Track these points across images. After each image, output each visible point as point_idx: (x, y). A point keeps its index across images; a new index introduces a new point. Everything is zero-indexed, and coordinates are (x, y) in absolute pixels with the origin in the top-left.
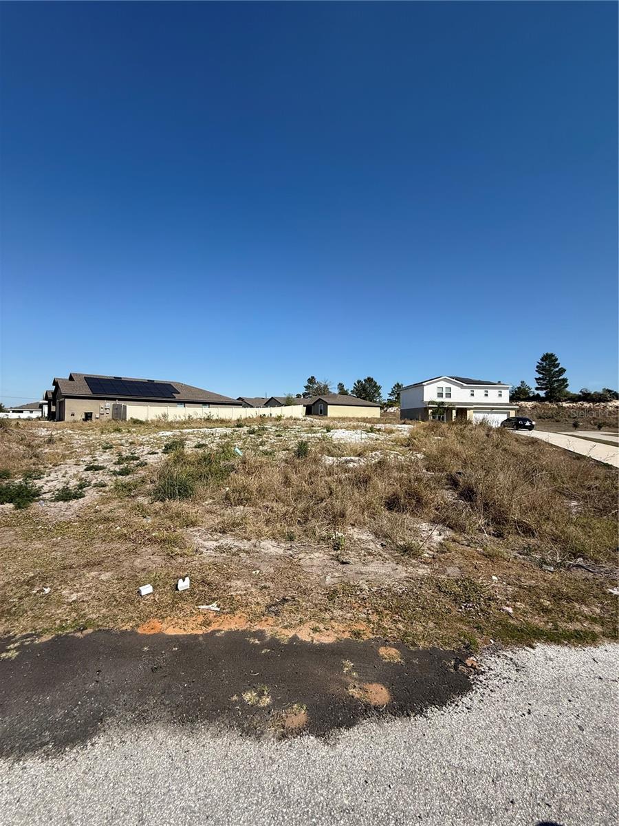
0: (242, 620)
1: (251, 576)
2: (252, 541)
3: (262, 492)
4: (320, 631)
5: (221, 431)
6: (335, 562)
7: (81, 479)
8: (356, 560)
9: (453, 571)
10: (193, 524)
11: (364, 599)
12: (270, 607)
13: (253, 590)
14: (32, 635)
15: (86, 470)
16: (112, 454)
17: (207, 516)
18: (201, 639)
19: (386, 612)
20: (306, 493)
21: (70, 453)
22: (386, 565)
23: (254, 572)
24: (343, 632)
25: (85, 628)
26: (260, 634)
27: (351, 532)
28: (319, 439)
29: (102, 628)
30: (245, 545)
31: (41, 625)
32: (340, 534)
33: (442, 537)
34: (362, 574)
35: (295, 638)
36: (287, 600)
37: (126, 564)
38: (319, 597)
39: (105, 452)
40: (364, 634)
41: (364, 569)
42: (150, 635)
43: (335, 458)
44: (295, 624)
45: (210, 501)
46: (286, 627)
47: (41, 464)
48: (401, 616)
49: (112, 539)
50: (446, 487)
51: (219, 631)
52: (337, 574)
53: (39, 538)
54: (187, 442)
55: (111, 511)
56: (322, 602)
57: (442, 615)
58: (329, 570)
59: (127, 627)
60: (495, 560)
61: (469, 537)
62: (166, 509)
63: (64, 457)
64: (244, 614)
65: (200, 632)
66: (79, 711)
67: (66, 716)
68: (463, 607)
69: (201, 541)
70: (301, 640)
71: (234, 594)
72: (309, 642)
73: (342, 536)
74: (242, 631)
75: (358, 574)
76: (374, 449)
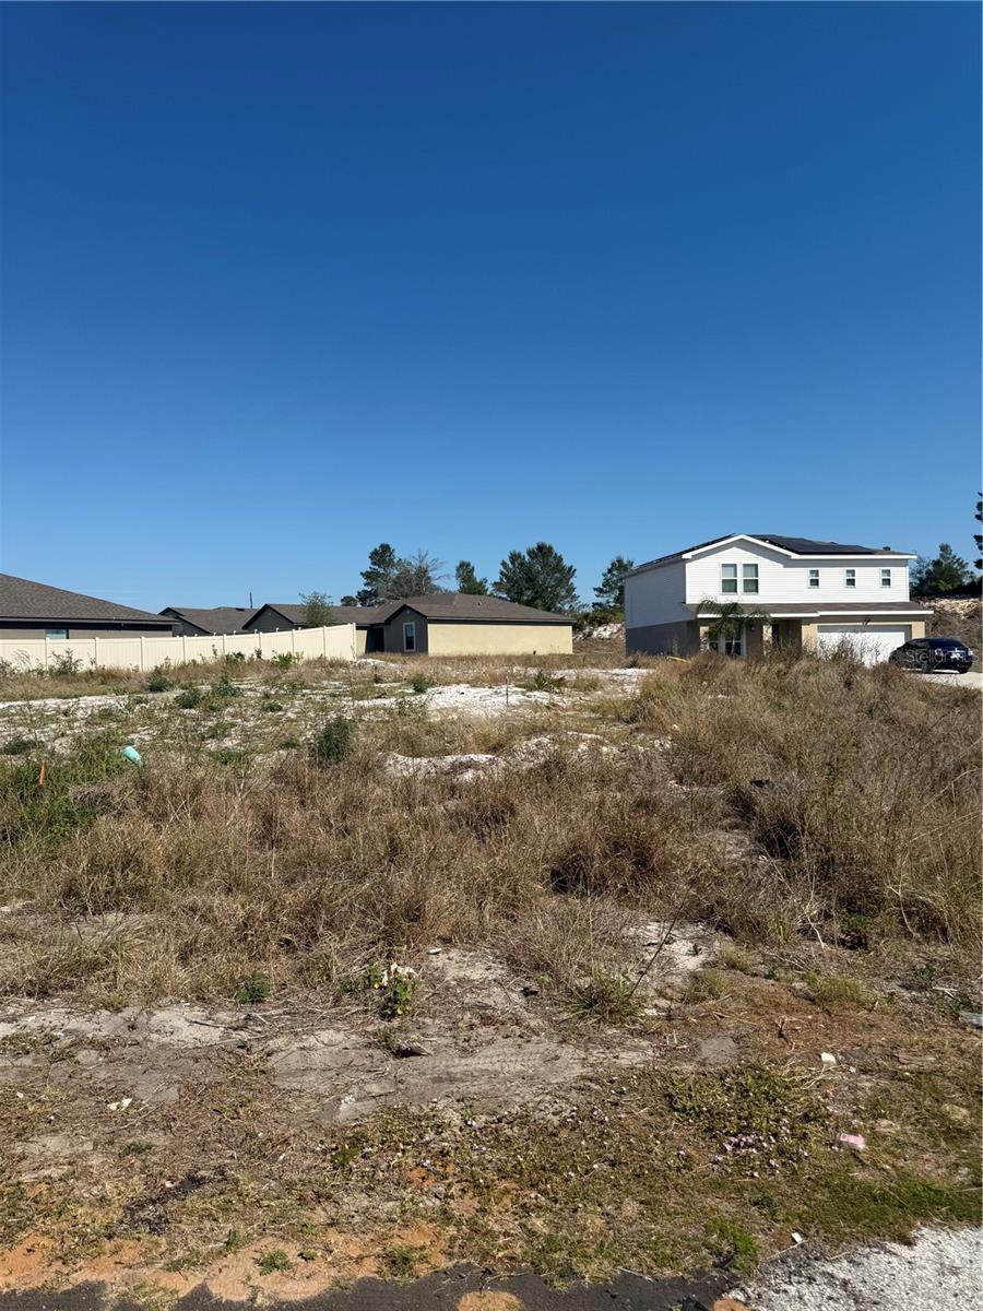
0: (35, 1257)
1: (103, 1117)
2: (127, 1013)
3: (184, 870)
4: (286, 1265)
5: (92, 702)
6: (378, 1053)
8: (443, 1041)
9: (717, 1051)
11: (443, 1153)
12: (141, 1206)
19: (504, 1184)
20: (323, 861)
22: (530, 1047)
23: (113, 1106)
24: (359, 1260)
26: (82, 1298)
28: (389, 711)
30: (104, 1025)
32: (405, 971)
33: (701, 958)
34: (452, 1080)
35: (201, 1294)
36: (199, 1182)
38: (300, 1162)
40: (424, 1259)
41: (460, 1065)
43: (424, 761)
44: (210, 1253)
45: (20, 904)
46: (175, 1267)
48: (544, 1193)
50: (726, 821)
52: (375, 1089)
56: (313, 1175)
57: (665, 1177)
58: (354, 1077)
60: (835, 1009)
61: (773, 953)
64: (45, 1241)
68: (729, 1148)
70: (218, 1303)
71: (26, 1178)
72: (242, 1304)
73: (410, 976)
74: (25, 1294)
75: (439, 1080)
76: (534, 730)
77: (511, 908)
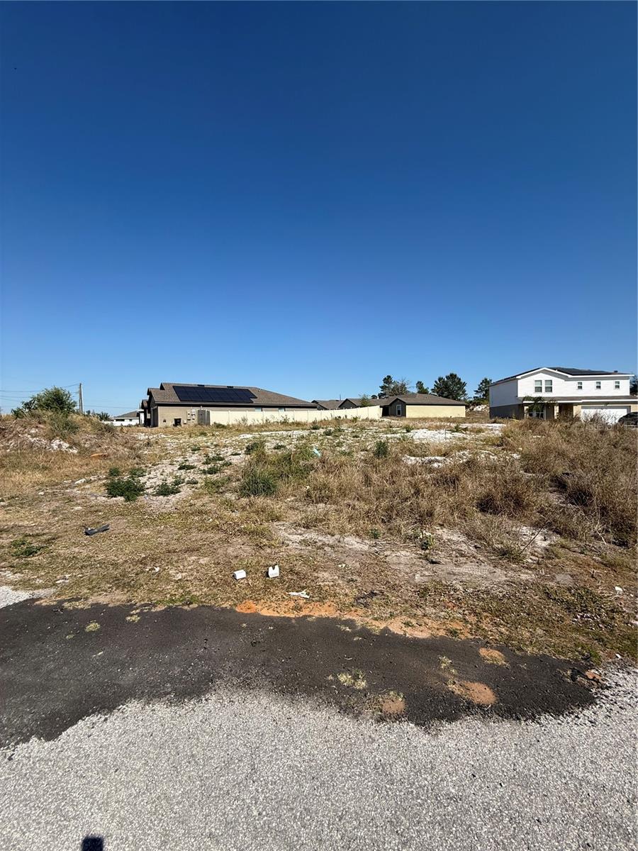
0: (332, 608)
1: (337, 569)
2: (336, 537)
3: (343, 492)
4: (413, 626)
5: (297, 433)
6: (424, 561)
7: (176, 477)
8: (447, 560)
9: (564, 579)
10: (278, 519)
11: (458, 599)
12: (359, 599)
13: (340, 582)
14: (148, 605)
15: (180, 469)
16: (200, 455)
17: (290, 512)
18: (293, 621)
19: (485, 614)
20: (387, 492)
21: (165, 454)
22: (482, 567)
23: (340, 566)
24: (438, 629)
25: (191, 603)
26: (350, 623)
27: (440, 532)
28: (399, 439)
29: (204, 604)
30: (330, 540)
31: (155, 597)
32: (428, 534)
33: (548, 542)
34: (454, 574)
35: (386, 630)
36: (376, 594)
37: (220, 551)
38: (408, 593)
39: (194, 453)
40: (462, 633)
41: (457, 570)
42: (247, 614)
43: (418, 458)
44: (386, 617)
45: (293, 498)
46: (376, 619)
47: (143, 464)
48: (503, 619)
49: (206, 530)
50: (550, 489)
51: (310, 616)
52: (427, 573)
53: (147, 526)
54: (267, 444)
55: (203, 505)
56: (413, 599)
57: (553, 623)
58: (417, 568)
59: (226, 605)
60: (618, 570)
61: (582, 544)
62: (251, 505)
63: (161, 458)
64: (333, 604)
65: (293, 616)
66: (193, 671)
67: (183, 673)
68: (579, 617)
69: (286, 534)
70: (394, 633)
71: (322, 584)
72: (402, 635)
73: (430, 536)
74: (332, 618)
75: (451, 574)
76: (461, 448)
77: (464, 515)
